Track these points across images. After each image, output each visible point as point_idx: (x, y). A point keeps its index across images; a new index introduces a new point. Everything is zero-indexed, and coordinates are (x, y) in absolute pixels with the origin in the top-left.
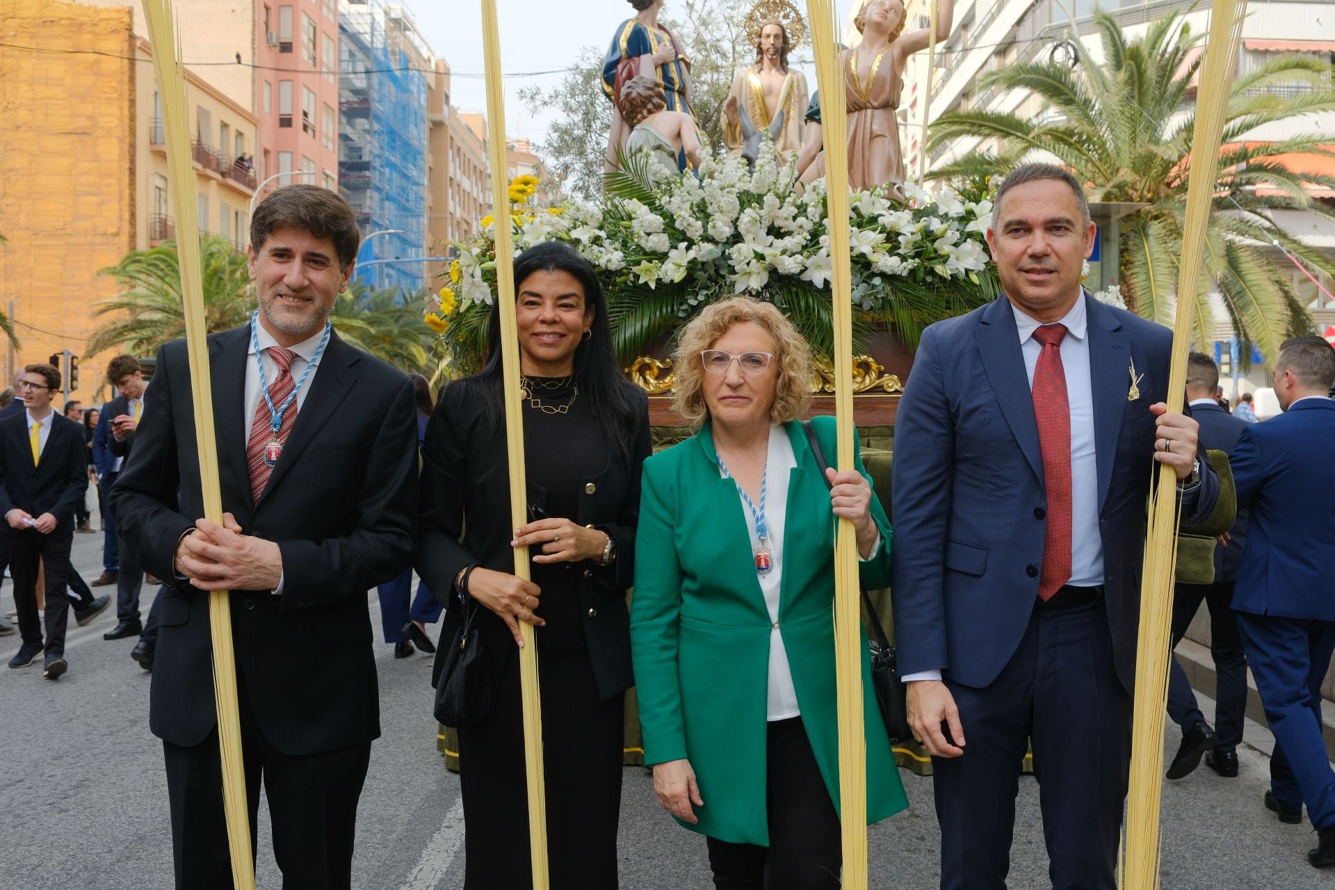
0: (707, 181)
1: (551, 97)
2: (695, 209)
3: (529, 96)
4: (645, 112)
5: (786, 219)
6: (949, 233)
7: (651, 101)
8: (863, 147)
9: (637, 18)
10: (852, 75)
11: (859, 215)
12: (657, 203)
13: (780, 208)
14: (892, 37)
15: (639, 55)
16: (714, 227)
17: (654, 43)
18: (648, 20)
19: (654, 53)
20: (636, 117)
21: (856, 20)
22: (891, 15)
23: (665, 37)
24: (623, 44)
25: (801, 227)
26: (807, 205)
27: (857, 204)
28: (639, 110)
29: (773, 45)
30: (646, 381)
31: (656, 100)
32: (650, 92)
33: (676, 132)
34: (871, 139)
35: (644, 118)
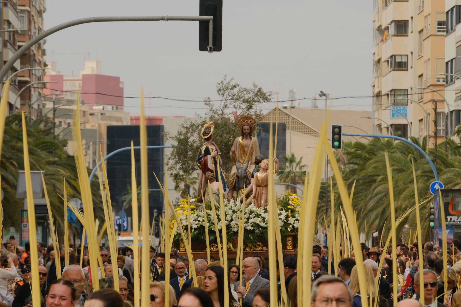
4: (211, 182)
7: (212, 179)
8: (260, 196)
10: (258, 179)
15: (207, 155)
16: (227, 218)
18: (209, 143)
19: (211, 154)
23: (215, 148)
24: (203, 153)
29: (246, 132)
30: (214, 249)
33: (218, 189)
34: (262, 194)
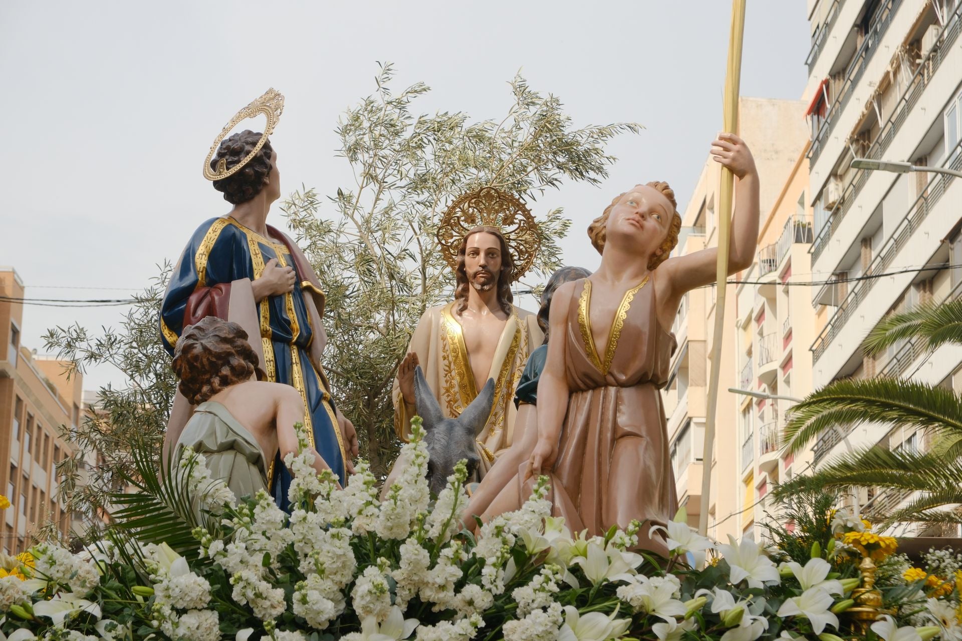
0: (298, 513)
1: (100, 345)
2: (275, 565)
3: (64, 343)
4: (216, 381)
5: (442, 588)
6: (747, 619)
7: (228, 363)
8: (599, 454)
9: (230, 217)
10: (582, 326)
11: (584, 581)
12: (202, 551)
13: (431, 567)
14: (655, 261)
15: (229, 280)
16: (304, 601)
17: (257, 261)
18: (251, 220)
19: (257, 277)
20: (199, 390)
21: (591, 229)
22: (651, 223)
23: (280, 250)
24: (201, 261)
25: (471, 603)
26: (482, 562)
27: (580, 560)
28: (207, 376)
29: (483, 267)
31: (237, 361)
32: (227, 347)
33: (268, 418)
34: (615, 440)
35: (214, 391)
